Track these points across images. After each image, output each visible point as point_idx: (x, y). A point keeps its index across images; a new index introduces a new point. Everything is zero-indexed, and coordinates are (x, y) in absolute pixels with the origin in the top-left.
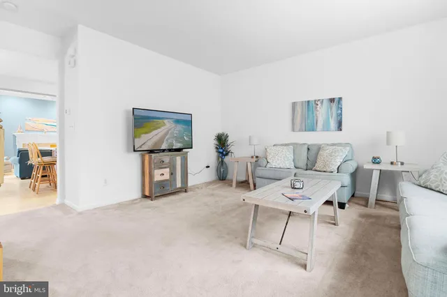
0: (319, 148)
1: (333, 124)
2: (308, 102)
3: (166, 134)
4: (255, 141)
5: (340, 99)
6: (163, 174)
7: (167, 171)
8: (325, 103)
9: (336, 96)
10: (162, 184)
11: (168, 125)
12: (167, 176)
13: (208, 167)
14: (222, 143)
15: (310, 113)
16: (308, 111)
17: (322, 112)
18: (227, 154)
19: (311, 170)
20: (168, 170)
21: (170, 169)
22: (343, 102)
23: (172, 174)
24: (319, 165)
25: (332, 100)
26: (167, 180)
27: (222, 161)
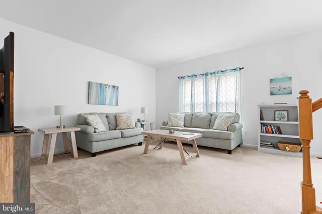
0: (115, 116)
1: (114, 101)
2: (101, 84)
5: (118, 87)
8: (111, 88)
9: (116, 85)
15: (102, 92)
17: (109, 93)
25: (114, 87)
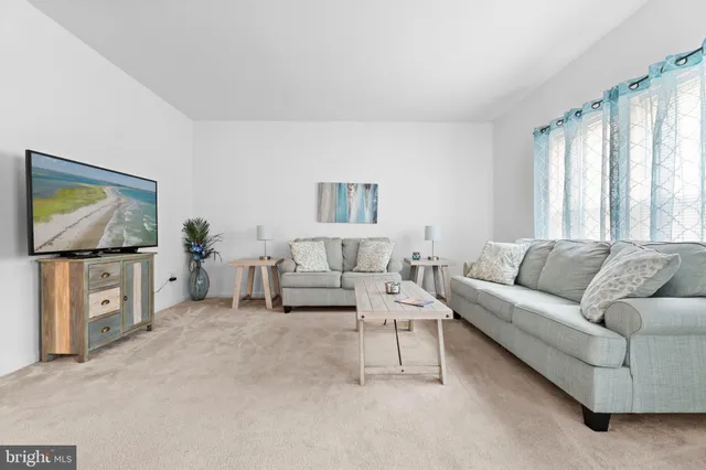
0: (358, 244)
1: (368, 215)
2: (340, 184)
3: (108, 216)
4: (266, 235)
5: (376, 186)
6: (108, 302)
7: (114, 295)
8: (360, 189)
9: (372, 182)
10: (105, 323)
11: (111, 198)
12: (115, 305)
13: (172, 279)
14: (196, 237)
15: (342, 199)
16: (340, 197)
17: (356, 199)
18: (207, 255)
19: (351, 270)
20: (117, 291)
21: (122, 289)
22: (379, 190)
23: (125, 298)
24: (362, 265)
25: (367, 186)
26: (115, 313)
27: (199, 267)
